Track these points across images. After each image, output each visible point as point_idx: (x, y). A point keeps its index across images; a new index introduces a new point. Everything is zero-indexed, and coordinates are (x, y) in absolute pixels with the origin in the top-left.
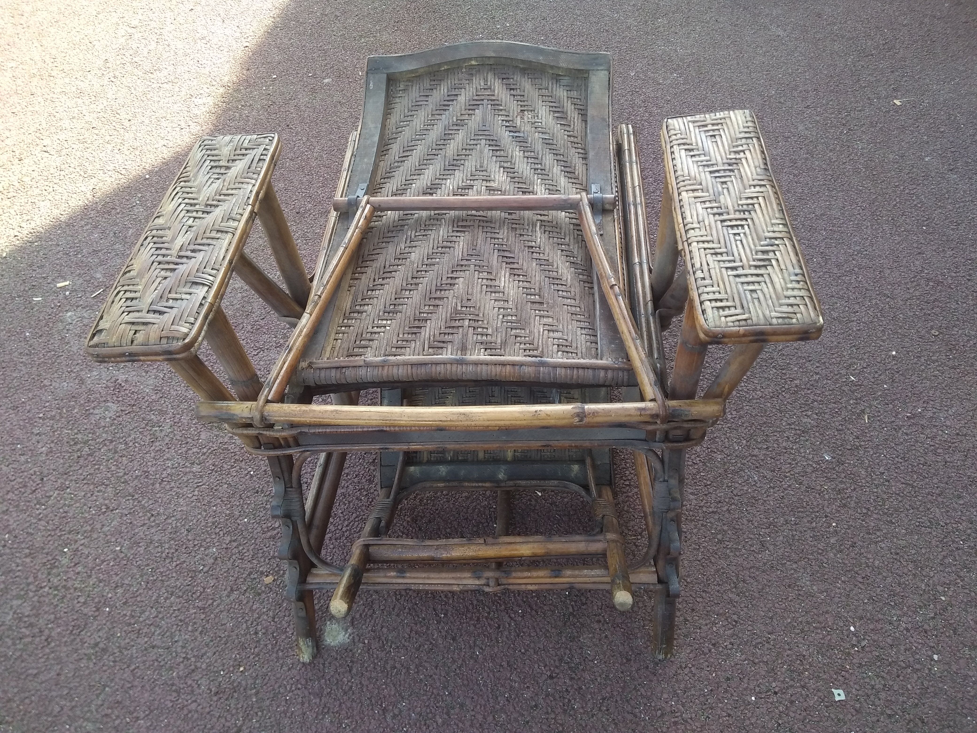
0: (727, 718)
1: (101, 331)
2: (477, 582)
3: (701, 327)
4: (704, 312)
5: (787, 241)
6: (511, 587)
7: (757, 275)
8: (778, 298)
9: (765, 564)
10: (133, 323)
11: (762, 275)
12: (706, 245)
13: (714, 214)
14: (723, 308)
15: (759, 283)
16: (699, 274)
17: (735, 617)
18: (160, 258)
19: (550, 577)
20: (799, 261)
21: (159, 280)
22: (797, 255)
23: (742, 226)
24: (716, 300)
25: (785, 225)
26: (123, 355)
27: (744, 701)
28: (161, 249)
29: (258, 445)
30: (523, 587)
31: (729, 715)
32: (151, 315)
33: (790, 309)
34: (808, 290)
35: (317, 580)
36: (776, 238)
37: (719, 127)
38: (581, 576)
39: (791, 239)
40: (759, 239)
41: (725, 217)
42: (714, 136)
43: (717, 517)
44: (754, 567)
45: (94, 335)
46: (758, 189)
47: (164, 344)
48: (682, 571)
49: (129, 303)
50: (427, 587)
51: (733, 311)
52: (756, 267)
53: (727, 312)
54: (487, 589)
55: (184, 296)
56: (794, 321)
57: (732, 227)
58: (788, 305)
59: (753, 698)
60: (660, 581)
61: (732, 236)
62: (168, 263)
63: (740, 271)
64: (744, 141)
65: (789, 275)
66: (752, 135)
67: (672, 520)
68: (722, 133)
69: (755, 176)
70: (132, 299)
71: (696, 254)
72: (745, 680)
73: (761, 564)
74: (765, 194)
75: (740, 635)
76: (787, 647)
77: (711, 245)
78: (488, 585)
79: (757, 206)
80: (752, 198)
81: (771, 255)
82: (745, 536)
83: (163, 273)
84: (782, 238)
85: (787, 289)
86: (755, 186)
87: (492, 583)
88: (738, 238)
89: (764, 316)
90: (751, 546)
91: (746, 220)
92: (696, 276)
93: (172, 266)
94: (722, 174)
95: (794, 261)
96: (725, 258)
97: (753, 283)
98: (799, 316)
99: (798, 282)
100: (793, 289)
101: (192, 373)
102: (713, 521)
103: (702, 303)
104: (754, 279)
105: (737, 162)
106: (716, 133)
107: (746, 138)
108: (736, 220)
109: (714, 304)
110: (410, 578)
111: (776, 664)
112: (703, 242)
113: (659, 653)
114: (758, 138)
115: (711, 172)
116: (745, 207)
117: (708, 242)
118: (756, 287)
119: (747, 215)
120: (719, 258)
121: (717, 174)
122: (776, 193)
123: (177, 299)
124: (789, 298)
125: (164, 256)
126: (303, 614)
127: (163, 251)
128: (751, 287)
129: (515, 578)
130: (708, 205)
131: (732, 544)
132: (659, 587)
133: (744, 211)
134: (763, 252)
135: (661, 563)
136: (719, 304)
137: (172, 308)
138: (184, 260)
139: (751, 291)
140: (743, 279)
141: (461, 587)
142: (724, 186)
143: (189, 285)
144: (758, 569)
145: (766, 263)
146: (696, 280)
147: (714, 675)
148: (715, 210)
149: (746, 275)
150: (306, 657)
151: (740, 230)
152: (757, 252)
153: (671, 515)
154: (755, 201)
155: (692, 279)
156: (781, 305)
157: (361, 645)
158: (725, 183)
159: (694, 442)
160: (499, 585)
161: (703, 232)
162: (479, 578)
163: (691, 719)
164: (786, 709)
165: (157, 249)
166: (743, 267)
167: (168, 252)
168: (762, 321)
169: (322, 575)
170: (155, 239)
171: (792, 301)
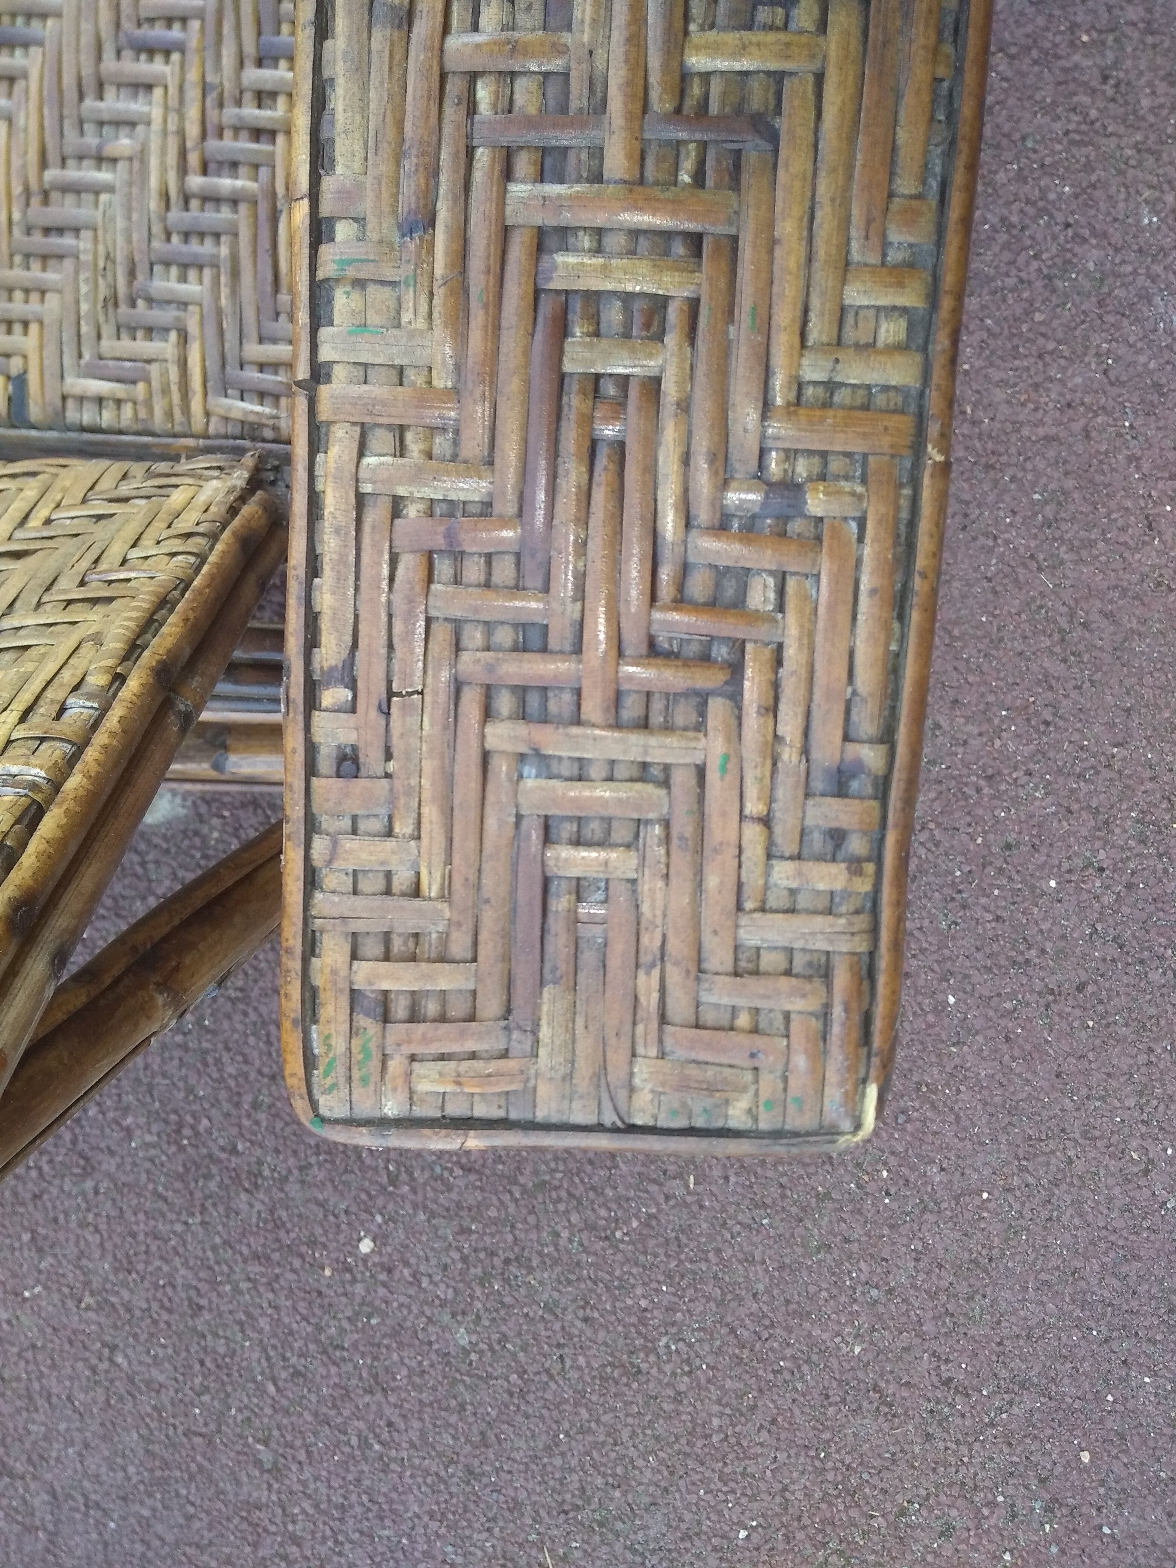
0: (994, 925)
9: (1144, 577)
17: (1047, 715)
27: (1033, 888)
31: (998, 919)
43: (1051, 454)
44: (1117, 587)
59: (1053, 884)
72: (1044, 850)
73: (1135, 578)
75: (1051, 754)
76: (1148, 773)
82: (1112, 504)
90: (1123, 529)
102: (1041, 465)
111: (1114, 811)
131: (1076, 527)
144: (1124, 592)
147: (979, 841)
157: (215, 822)
163: (920, 929)
164: (1116, 900)
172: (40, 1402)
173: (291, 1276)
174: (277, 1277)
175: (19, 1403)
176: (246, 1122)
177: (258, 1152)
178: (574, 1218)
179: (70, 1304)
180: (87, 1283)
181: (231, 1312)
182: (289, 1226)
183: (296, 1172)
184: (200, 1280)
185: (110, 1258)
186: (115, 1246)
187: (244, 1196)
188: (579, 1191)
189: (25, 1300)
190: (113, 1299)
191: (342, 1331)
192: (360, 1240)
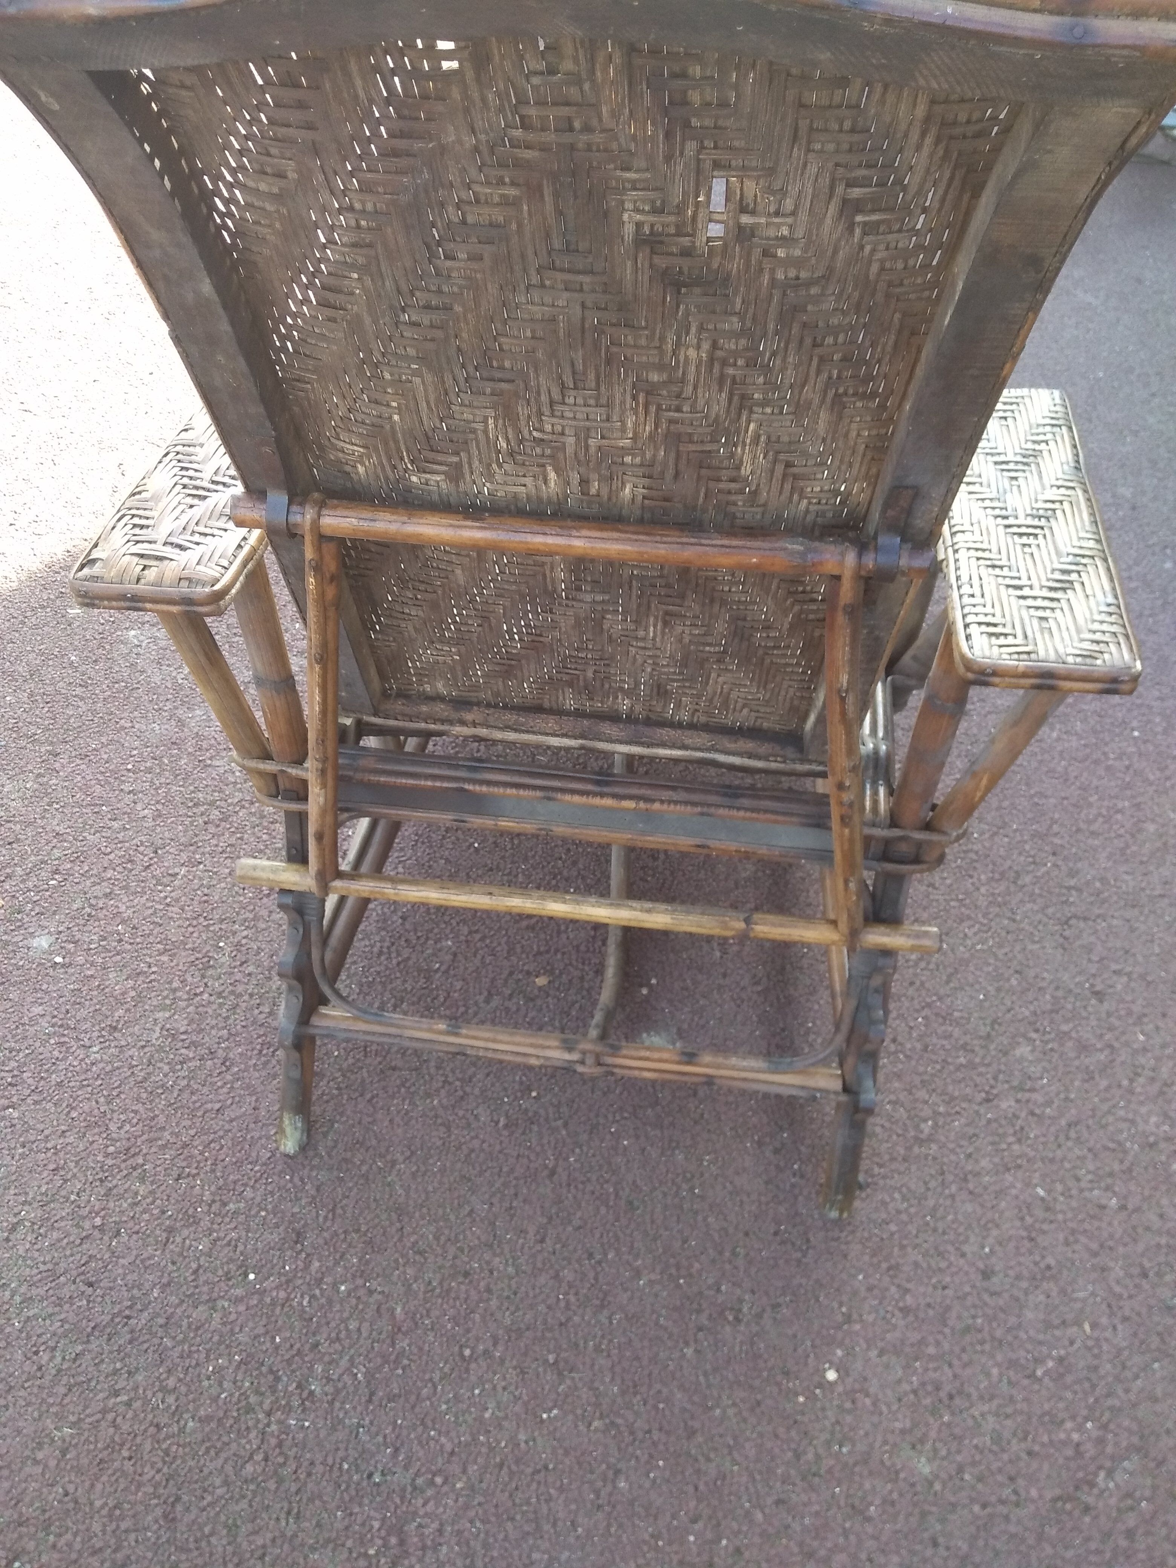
1: (94, 561)
2: (567, 1056)
3: (963, 656)
4: (968, 637)
5: (1099, 562)
6: (616, 1070)
7: (1052, 600)
8: (1078, 631)
10: (142, 556)
11: (1058, 600)
12: (980, 554)
13: (996, 517)
14: (997, 635)
15: (1053, 609)
16: (966, 589)
18: (186, 481)
19: (679, 1063)
20: (1114, 589)
21: (181, 507)
22: (1111, 580)
23: (1036, 535)
24: (988, 624)
25: (1098, 541)
26: (123, 597)
28: (187, 469)
29: (273, 791)
30: (636, 1073)
32: (168, 549)
33: (1095, 647)
34: (1124, 626)
35: (324, 1023)
36: (1083, 556)
37: (1014, 407)
38: (727, 1068)
39: (1105, 560)
40: (1058, 554)
41: (1011, 521)
42: (1005, 418)
45: (82, 567)
46: (1063, 491)
47: (185, 589)
48: (881, 1077)
49: (137, 531)
50: (490, 1055)
51: (1010, 640)
52: (1051, 589)
53: (1002, 641)
54: (580, 1069)
55: (216, 532)
56: (1099, 662)
57: (1021, 535)
58: (1093, 641)
60: (846, 1089)
61: (1018, 548)
62: (196, 488)
63: (1026, 592)
64: (1048, 428)
65: (1098, 604)
66: (1061, 422)
67: (876, 991)
68: (1017, 414)
69: (1060, 475)
70: (142, 527)
71: (963, 564)
74: (1073, 499)
77: (986, 555)
78: (582, 1062)
79: (1059, 513)
80: (1053, 502)
81: (1074, 576)
83: (189, 500)
84: (1092, 557)
85: (1094, 621)
86: (1059, 487)
87: (590, 1060)
88: (1027, 549)
89: (1056, 651)
91: (1042, 528)
92: (962, 591)
93: (201, 492)
94: (1011, 466)
95: (1107, 587)
96: (1006, 572)
97: (1044, 608)
98: (1106, 656)
99: (1111, 614)
100: (1102, 622)
101: (203, 659)
103: (966, 626)
104: (1046, 603)
105: (1036, 454)
106: (1008, 414)
107: (1053, 425)
108: (1028, 526)
109: (984, 628)
110: (467, 1037)
112: (977, 549)
113: (831, 1209)
114: (1070, 428)
115: (996, 463)
116: (1041, 512)
117: (984, 550)
118: (1048, 613)
119: (1043, 522)
120: (997, 571)
121: (1004, 467)
122: (1089, 500)
123: (206, 535)
124: (1094, 632)
125: (191, 478)
126: (296, 1074)
127: (191, 473)
128: (1040, 613)
129: (625, 1057)
130: (987, 503)
132: (843, 1098)
133: (1040, 517)
134: (1064, 572)
135: (850, 1061)
136: (991, 630)
137: (198, 544)
138: (220, 487)
139: (1041, 618)
140: (1030, 602)
141: (542, 1061)
142: (1014, 482)
143: (225, 519)
145: (1065, 586)
146: (961, 596)
148: (997, 512)
149: (1035, 598)
150: (289, 1145)
151: (1031, 540)
152: (1053, 570)
153: (877, 981)
154: (1057, 505)
155: (955, 594)
156: (1082, 640)
158: (1016, 478)
159: (924, 866)
160: (599, 1064)
161: (977, 537)
162: (570, 1050)
165: (182, 468)
166: (1031, 587)
167: (197, 475)
168: (1052, 656)
169: (334, 1018)
170: (180, 457)
171: (1098, 636)
172: (547, 1527)
173: (769, 1402)
174: (759, 1403)
175: (527, 1528)
176: (727, 1267)
177: (738, 1291)
178: (999, 1357)
179: (582, 1427)
180: (598, 1405)
181: (721, 1436)
182: (766, 1356)
183: (769, 1309)
184: (693, 1403)
185: (619, 1382)
186: (624, 1370)
187: (728, 1329)
188: (999, 1333)
189: (542, 1421)
190: (619, 1421)
191: (818, 1457)
192: (825, 1370)
